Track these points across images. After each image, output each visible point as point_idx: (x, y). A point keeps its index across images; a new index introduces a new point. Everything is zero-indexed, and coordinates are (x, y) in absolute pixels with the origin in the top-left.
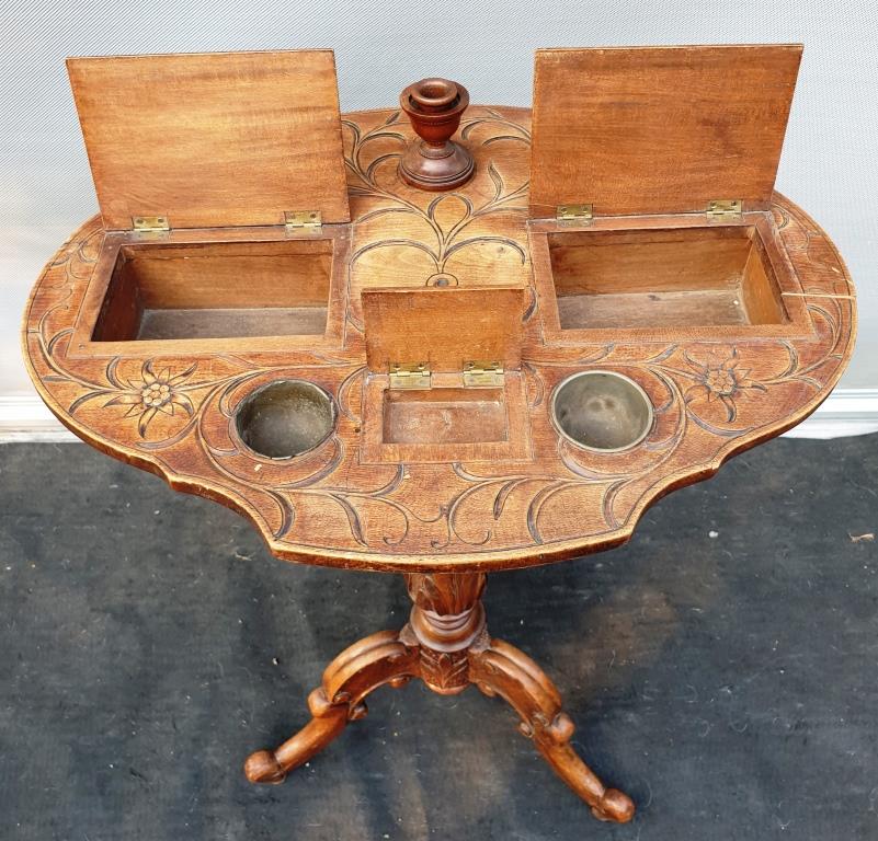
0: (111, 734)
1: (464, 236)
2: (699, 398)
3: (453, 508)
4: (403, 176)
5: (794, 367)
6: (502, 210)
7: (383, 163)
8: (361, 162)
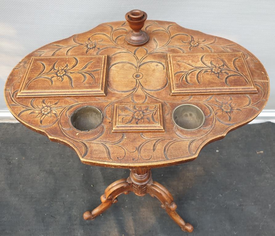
0: (45, 205)
1: (145, 61)
2: (220, 113)
3: (140, 148)
4: (126, 41)
5: (250, 103)
6: (157, 52)
7: (120, 38)
8: (113, 37)
